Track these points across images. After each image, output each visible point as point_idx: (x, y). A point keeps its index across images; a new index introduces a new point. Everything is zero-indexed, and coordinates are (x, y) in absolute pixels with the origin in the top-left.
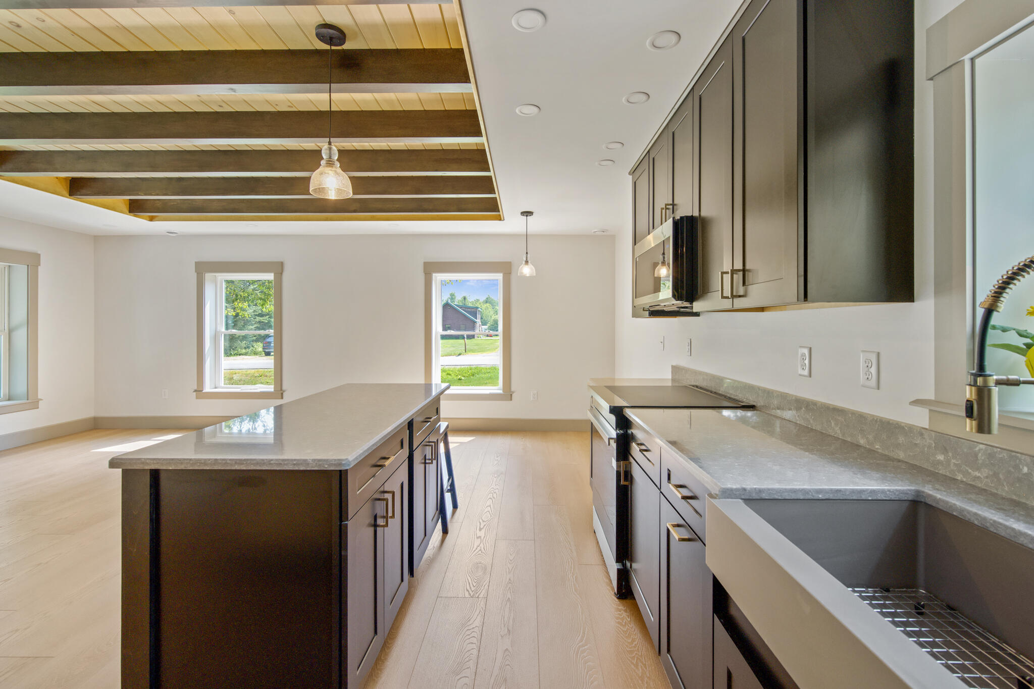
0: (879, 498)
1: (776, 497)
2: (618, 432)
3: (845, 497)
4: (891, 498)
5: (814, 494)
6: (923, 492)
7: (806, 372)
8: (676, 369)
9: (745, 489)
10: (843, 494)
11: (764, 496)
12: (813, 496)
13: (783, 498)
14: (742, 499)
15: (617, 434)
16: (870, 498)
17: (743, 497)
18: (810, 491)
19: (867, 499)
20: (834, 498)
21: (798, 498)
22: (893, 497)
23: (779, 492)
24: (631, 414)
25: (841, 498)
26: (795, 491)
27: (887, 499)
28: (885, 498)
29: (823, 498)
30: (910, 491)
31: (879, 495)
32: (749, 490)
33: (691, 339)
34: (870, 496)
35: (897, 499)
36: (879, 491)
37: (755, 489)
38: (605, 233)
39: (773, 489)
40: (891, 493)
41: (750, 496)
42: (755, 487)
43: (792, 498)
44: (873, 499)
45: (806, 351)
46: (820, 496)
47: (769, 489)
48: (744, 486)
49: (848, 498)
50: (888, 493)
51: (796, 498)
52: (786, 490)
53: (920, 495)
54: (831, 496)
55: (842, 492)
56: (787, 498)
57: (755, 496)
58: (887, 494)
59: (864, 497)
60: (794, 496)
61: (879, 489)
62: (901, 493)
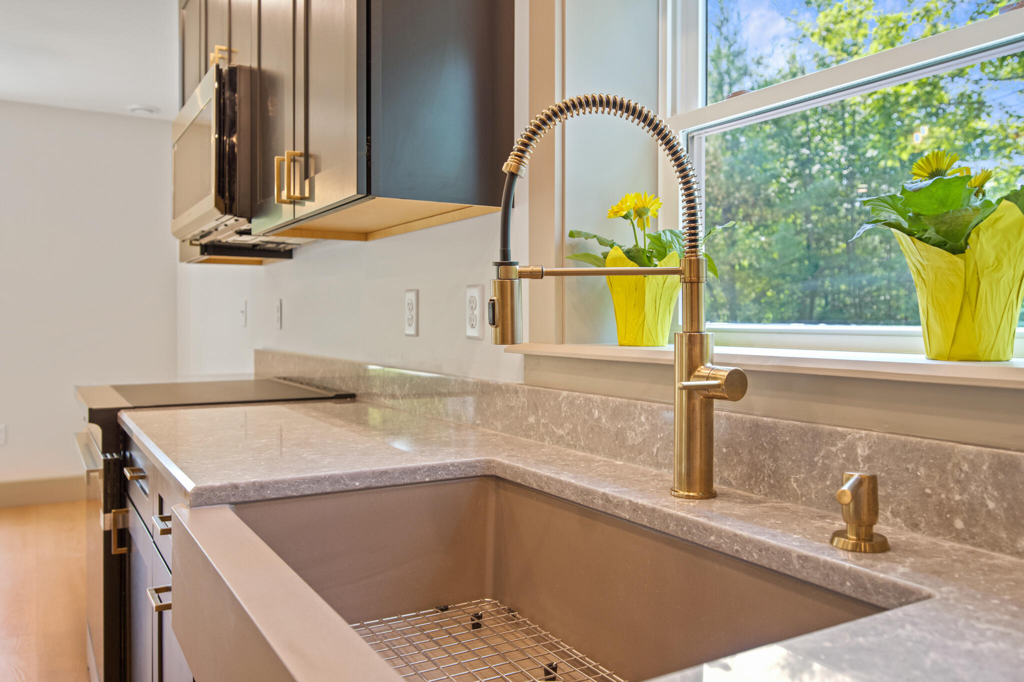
0: (440, 478)
1: (289, 493)
2: (109, 456)
3: (393, 482)
4: (455, 475)
5: (348, 482)
6: (494, 461)
7: (411, 331)
8: (261, 356)
9: (235, 487)
10: (390, 478)
11: (269, 494)
12: (346, 485)
13: (299, 494)
14: (231, 503)
15: (107, 462)
16: (427, 479)
17: (233, 500)
18: (342, 478)
19: (423, 481)
20: (378, 485)
21: (324, 491)
22: (458, 474)
23: (293, 486)
24: (128, 420)
25: (388, 484)
26: (318, 481)
27: (450, 477)
28: (447, 477)
29: (362, 486)
30: (479, 463)
31: (440, 473)
32: (242, 487)
33: (281, 301)
34: (428, 476)
35: (463, 476)
36: (439, 468)
37: (254, 483)
38: (154, 116)
39: (282, 482)
40: (454, 469)
41: (245, 496)
42: (253, 480)
43: (314, 492)
44: (432, 479)
45: (411, 296)
46: (357, 484)
47: (277, 482)
48: (235, 481)
49: (399, 482)
50: (451, 468)
51: (320, 491)
52: (304, 481)
53: (491, 467)
54: (373, 483)
55: (389, 473)
56: (307, 492)
57: (253, 495)
58: (449, 470)
59: (419, 478)
60: (316, 489)
61: (440, 464)
62: (468, 467)
